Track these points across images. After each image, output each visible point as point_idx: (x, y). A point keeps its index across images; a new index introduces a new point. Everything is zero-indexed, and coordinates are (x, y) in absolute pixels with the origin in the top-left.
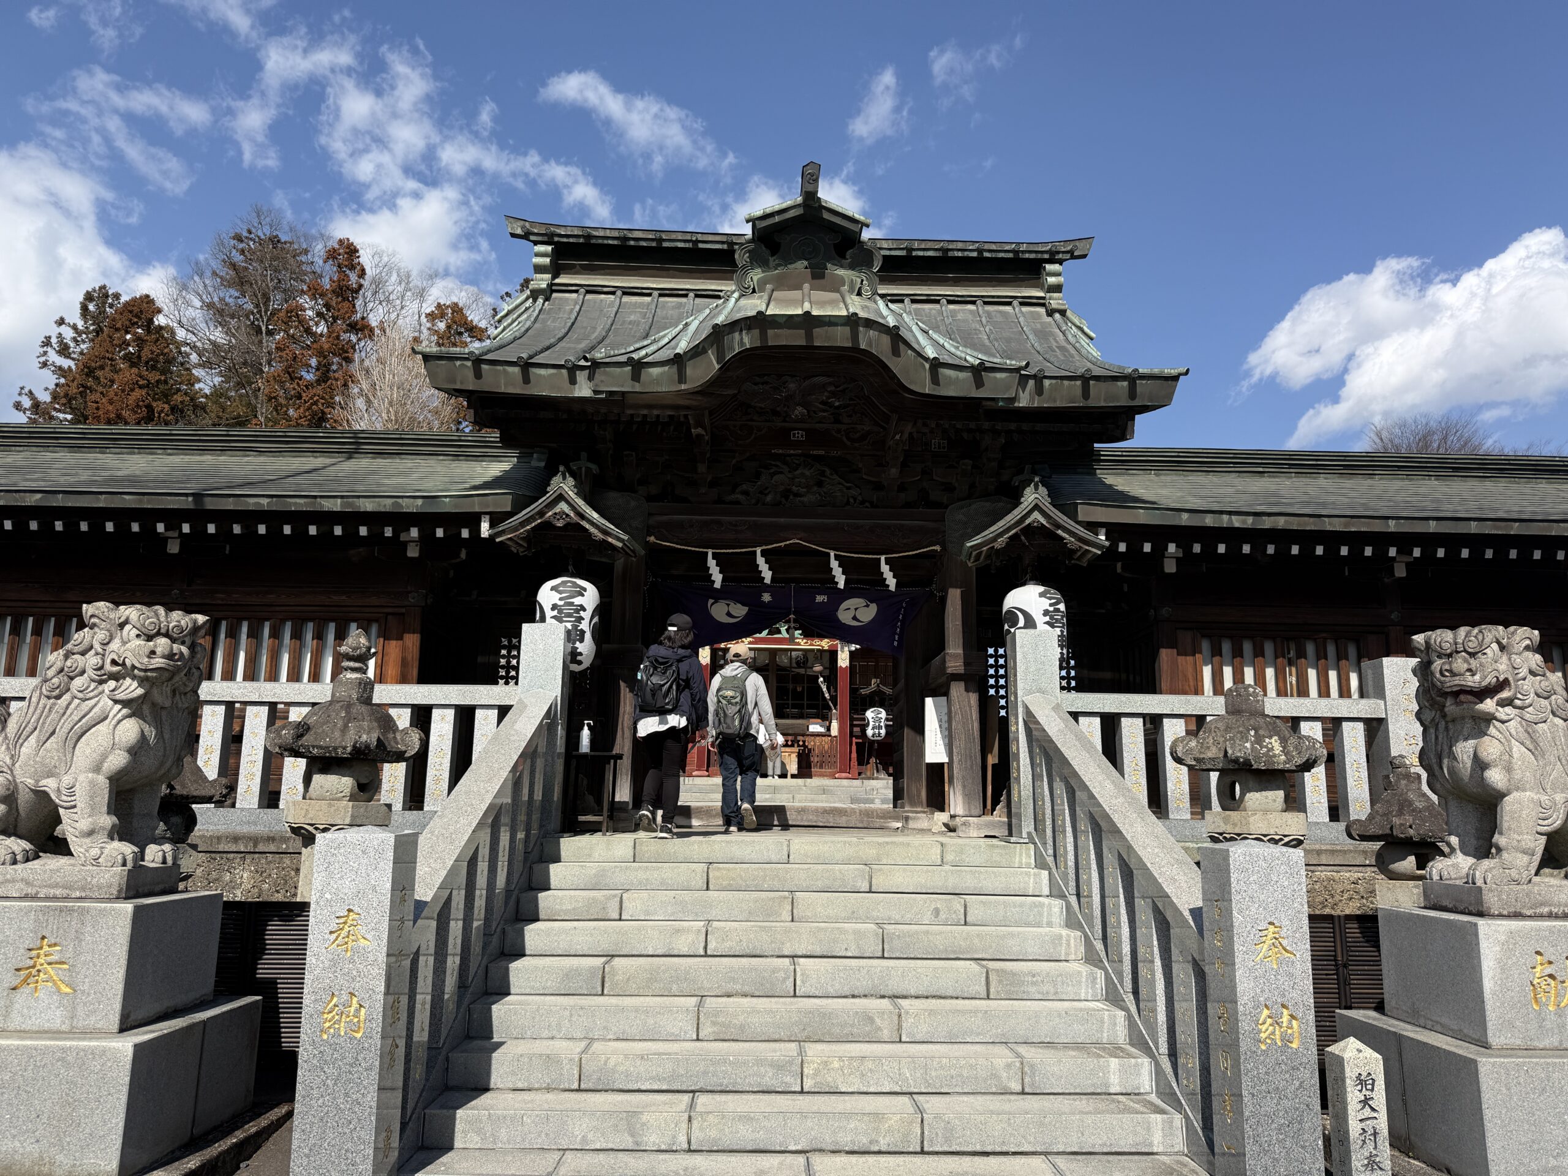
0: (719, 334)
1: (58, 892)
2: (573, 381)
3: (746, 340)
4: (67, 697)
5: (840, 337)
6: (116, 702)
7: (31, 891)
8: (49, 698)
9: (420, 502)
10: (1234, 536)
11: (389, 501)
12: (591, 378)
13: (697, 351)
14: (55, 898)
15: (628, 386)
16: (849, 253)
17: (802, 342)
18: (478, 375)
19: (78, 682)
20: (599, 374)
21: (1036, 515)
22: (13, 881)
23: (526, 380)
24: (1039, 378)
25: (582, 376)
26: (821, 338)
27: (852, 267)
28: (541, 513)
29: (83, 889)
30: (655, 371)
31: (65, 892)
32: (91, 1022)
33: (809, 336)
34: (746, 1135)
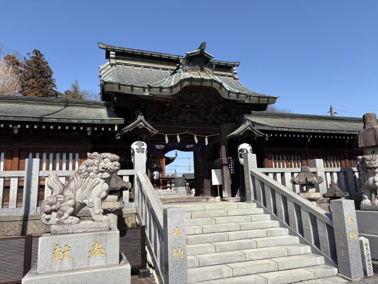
0: (181, 82)
1: (93, 230)
2: (144, 91)
3: (187, 83)
4: (89, 178)
5: (209, 84)
6: (102, 178)
7: (85, 230)
8: (83, 178)
9: (99, 121)
10: (283, 132)
11: (91, 121)
12: (149, 90)
13: (176, 86)
14: (92, 232)
15: (158, 93)
16: (208, 64)
17: (200, 85)
18: (120, 88)
19: (92, 174)
20: (152, 90)
21: (249, 127)
22: (80, 228)
23: (132, 90)
24: (250, 96)
25: (146, 90)
26: (204, 84)
27: (208, 67)
28: (136, 125)
29: (100, 228)
30: (165, 90)
31: (95, 230)
32: (112, 263)
33: (202, 84)
34: (244, 272)
